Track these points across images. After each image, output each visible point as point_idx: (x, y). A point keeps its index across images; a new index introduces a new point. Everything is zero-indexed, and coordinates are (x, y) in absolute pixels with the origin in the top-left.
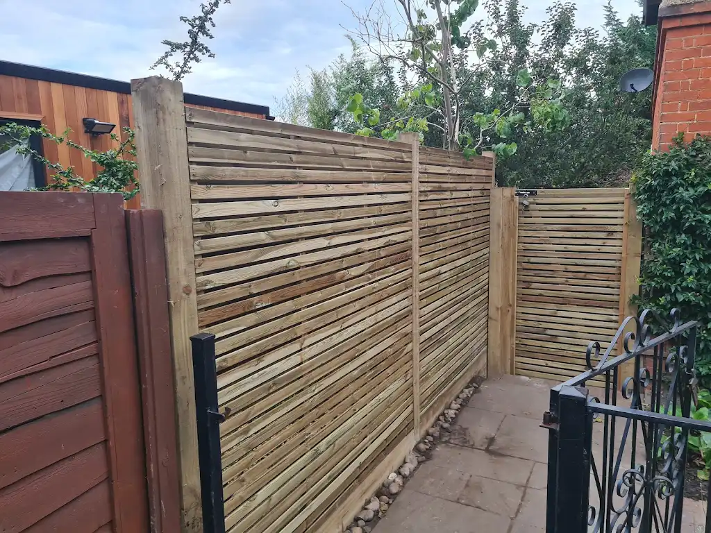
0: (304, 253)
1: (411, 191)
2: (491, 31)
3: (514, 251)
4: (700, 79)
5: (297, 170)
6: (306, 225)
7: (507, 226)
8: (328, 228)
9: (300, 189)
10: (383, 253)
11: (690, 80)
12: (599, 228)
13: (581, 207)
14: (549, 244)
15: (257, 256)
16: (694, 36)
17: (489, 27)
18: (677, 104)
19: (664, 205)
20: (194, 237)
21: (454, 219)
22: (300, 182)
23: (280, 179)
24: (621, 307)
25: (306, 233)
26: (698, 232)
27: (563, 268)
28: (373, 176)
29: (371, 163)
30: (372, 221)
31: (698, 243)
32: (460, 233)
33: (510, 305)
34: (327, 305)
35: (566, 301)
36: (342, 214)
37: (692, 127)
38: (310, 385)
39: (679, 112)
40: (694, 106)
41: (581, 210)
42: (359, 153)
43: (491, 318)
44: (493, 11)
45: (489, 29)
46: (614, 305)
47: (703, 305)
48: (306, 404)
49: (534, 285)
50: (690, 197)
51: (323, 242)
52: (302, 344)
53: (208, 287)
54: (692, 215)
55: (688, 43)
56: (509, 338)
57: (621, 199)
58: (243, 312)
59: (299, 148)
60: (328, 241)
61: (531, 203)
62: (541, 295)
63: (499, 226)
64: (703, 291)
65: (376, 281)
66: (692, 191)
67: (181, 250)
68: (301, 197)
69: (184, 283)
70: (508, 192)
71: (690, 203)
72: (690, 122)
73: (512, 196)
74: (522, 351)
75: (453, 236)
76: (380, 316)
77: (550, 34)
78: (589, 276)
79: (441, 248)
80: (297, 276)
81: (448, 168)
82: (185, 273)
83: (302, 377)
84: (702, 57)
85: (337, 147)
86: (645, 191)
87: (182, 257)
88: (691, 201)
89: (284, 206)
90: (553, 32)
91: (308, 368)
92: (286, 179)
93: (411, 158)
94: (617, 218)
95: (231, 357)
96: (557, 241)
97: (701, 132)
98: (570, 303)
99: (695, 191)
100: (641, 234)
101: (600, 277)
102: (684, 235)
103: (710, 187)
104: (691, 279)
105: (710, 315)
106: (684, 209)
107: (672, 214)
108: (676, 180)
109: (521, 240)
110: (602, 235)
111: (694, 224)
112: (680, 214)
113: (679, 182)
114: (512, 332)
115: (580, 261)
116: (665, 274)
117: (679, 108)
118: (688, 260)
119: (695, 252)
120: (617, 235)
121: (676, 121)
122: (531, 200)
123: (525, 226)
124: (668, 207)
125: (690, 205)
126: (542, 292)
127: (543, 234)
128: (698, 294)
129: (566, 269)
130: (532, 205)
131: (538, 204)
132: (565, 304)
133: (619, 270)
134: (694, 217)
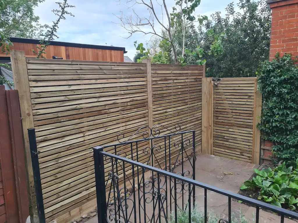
0: (84, 104)
1: (147, 81)
2: (239, 6)
3: (212, 104)
4: (286, 29)
5: (81, 76)
6: (85, 94)
7: (209, 93)
8: (98, 95)
9: (81, 82)
10: (129, 104)
11: (282, 30)
12: (246, 94)
13: (238, 85)
14: (226, 101)
15: (60, 104)
16: (284, 10)
17: (238, 5)
18: (277, 40)
19: (267, 84)
20: (31, 98)
21: (175, 91)
22: (82, 79)
23: (72, 79)
24: (254, 128)
25: (85, 97)
26: (281, 96)
28: (123, 76)
29: (121, 71)
30: (122, 92)
31: (283, 101)
32: (179, 96)
33: (210, 126)
34: (97, 122)
35: (232, 125)
36: (105, 90)
37: (284, 50)
38: (89, 149)
39: (278, 44)
40: (284, 41)
41: (238, 87)
42: (113, 68)
43: (203, 131)
45: (238, 6)
46: (251, 127)
47: (284, 128)
48: (87, 155)
49: (219, 118)
51: (95, 100)
52: (85, 134)
53: (37, 114)
54: (278, 89)
55: (281, 13)
56: (210, 140)
57: (253, 82)
58: (54, 122)
59: (80, 68)
60: (98, 100)
61: (218, 84)
62: (222, 122)
63: (205, 93)
64: (284, 122)
65: (126, 114)
66: (278, 79)
67: (25, 102)
68: (83, 84)
69: (27, 112)
70: (209, 79)
71: (277, 84)
72: (283, 48)
73: (211, 81)
74: (215, 145)
75: (174, 98)
76: (128, 127)
77: (265, 6)
78: (241, 115)
79: (167, 102)
80: (81, 111)
81: (171, 71)
82: (27, 109)
83: (85, 145)
84: (287, 19)
85: (101, 66)
86: (260, 79)
87: (26, 104)
88: (277, 83)
89: (73, 88)
90: (266, 5)
91: (88, 142)
92: (74, 79)
93: (146, 68)
94: (252, 90)
95: (50, 137)
96: (228, 100)
97: (287, 53)
98: (234, 126)
99: (280, 78)
100: (262, 97)
101: (245, 115)
102: (275, 98)
103: (285, 77)
104: (277, 116)
105: (288, 133)
106: (274, 87)
107: (270, 89)
108: (272, 74)
109: (214, 99)
110: (247, 97)
111: (278, 93)
112: (273, 89)
113: (273, 75)
114: (211, 137)
115: (237, 108)
116: (268, 114)
117: (278, 42)
118: (277, 108)
119: (281, 105)
120: (252, 97)
121: (276, 48)
122: (218, 82)
123: (216, 93)
124: (269, 85)
125: (277, 85)
126: (223, 121)
127: (223, 97)
128: (282, 123)
129: (232, 111)
130: (219, 85)
131: (221, 84)
132: (232, 126)
133: (253, 112)
134: (279, 90)
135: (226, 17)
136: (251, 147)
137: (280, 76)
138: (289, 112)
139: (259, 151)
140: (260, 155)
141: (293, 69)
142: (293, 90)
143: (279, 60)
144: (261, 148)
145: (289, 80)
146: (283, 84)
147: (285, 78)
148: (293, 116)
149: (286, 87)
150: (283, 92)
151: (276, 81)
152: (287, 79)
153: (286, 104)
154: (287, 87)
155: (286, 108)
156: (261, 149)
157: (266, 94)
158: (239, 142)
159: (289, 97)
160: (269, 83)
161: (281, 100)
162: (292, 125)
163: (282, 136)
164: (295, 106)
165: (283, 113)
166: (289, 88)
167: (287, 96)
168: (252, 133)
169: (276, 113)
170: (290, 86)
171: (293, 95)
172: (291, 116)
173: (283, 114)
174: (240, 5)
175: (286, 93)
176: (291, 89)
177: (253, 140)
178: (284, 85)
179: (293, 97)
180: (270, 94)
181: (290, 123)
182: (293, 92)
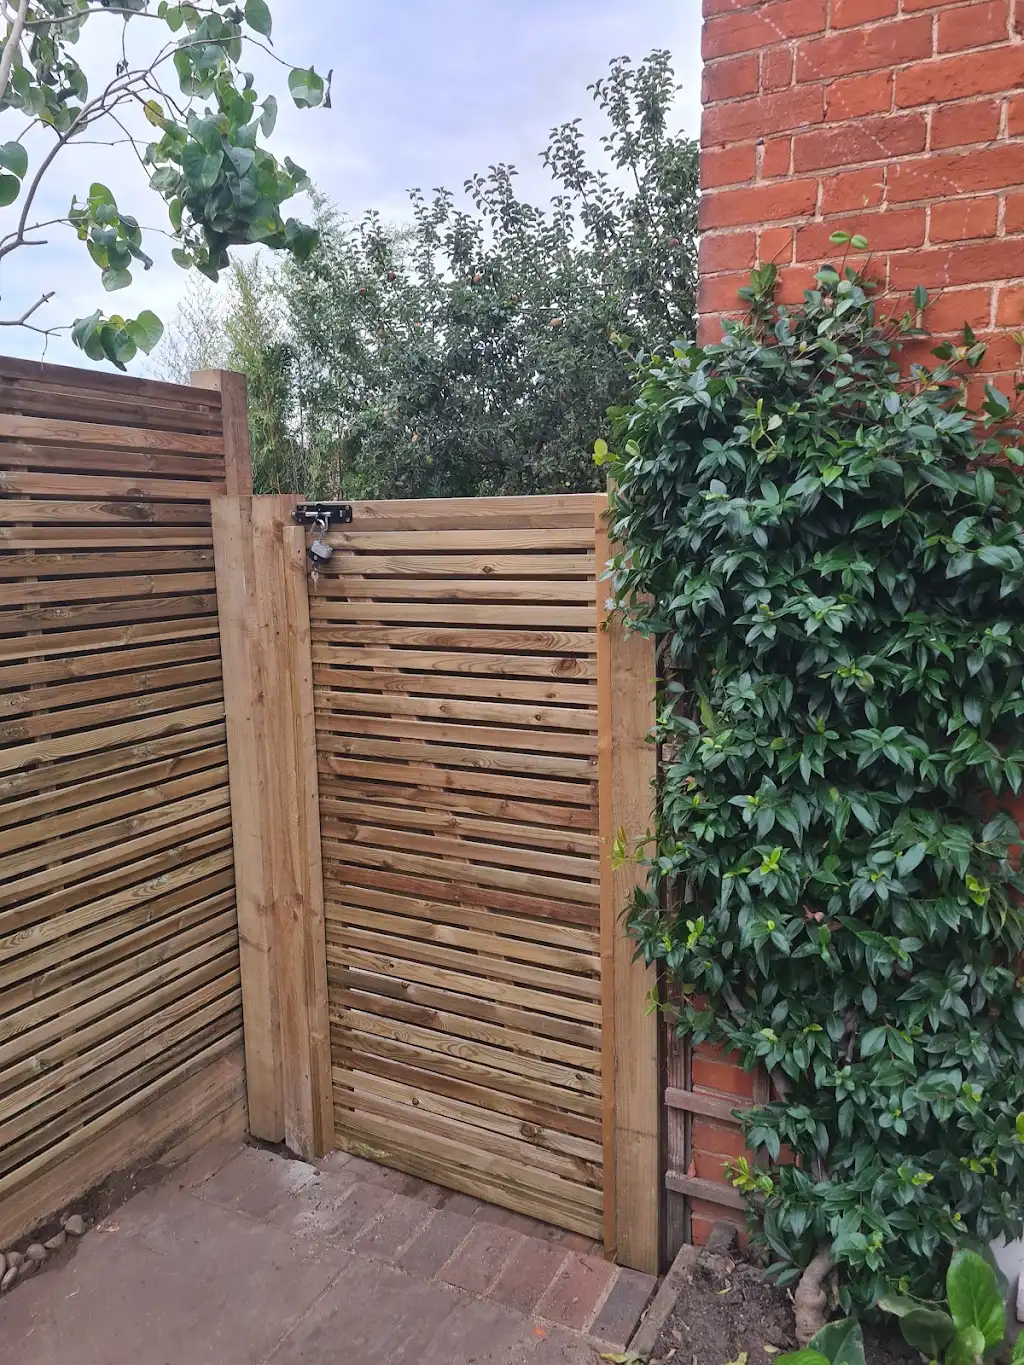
3: (297, 716)
4: (829, 34)
7: (272, 630)
11: (794, 43)
12: (535, 640)
13: (478, 564)
14: (400, 692)
18: (754, 150)
19: (685, 555)
24: (605, 927)
26: (801, 667)
27: (440, 776)
31: (812, 707)
33: (299, 898)
35: (457, 893)
37: (809, 242)
39: (761, 183)
40: (814, 154)
41: (479, 577)
43: (245, 941)
44: (612, 104)
46: (583, 915)
49: (363, 832)
50: (757, 523)
54: (766, 598)
56: (301, 1009)
57: (585, 534)
61: (335, 550)
62: (386, 867)
64: (835, 905)
66: (770, 497)
70: (266, 510)
71: (757, 548)
72: (801, 221)
73: (279, 526)
74: (347, 1052)
78: (515, 809)
88: (762, 538)
96: (419, 683)
97: (839, 262)
98: (467, 899)
99: (782, 495)
100: (652, 667)
101: (546, 815)
102: (746, 679)
103: (830, 476)
104: (773, 857)
105: (870, 1002)
106: (738, 574)
107: (709, 593)
108: (717, 453)
109: (322, 679)
110: (545, 666)
111: (770, 633)
112: (732, 592)
113: (723, 462)
114: (309, 983)
115: (487, 758)
116: (698, 829)
117: (760, 162)
118: (768, 783)
119: (798, 747)
120: (584, 669)
121: (750, 223)
122: (338, 539)
123: (329, 630)
124: (700, 562)
125: (757, 558)
126: (388, 856)
127: (380, 658)
128: (819, 916)
129: (449, 781)
130: (343, 556)
131: (361, 552)
132: (457, 903)
133: (594, 793)
134: (776, 603)
135: (556, 210)
136: (593, 1083)
137: (783, 473)
138: (867, 820)
139: (652, 1126)
140: (664, 1164)
141: (892, 401)
142: (900, 606)
143: (772, 326)
144: (668, 1102)
145: (857, 503)
146: (810, 557)
147: (825, 493)
148: (909, 862)
149: (836, 575)
150: (811, 627)
151: (744, 517)
152: (840, 502)
153: (843, 738)
154: (846, 579)
155: (840, 773)
156: (670, 1115)
157: (677, 643)
158: (510, 1037)
159: (867, 680)
160: (696, 544)
161: (800, 702)
162: (902, 935)
163: (822, 1023)
164: (917, 763)
165: (822, 818)
166: (865, 593)
167: (844, 660)
168: (596, 963)
169: (763, 830)
170: (868, 568)
171: (898, 657)
172: (883, 857)
173: (819, 830)
174: (618, 144)
175: (835, 634)
176: (880, 600)
177: (610, 1024)
178: (818, 558)
179: (897, 680)
180: (709, 645)
181: (878, 919)
182: (899, 627)
